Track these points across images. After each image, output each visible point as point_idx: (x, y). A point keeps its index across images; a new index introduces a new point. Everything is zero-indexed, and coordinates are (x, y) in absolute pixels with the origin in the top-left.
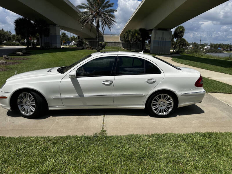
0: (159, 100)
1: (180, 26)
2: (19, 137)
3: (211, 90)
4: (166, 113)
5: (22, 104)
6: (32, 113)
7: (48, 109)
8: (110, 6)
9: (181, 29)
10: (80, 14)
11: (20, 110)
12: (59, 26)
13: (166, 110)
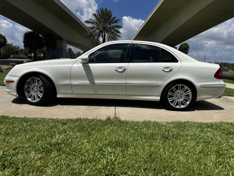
0: (176, 91)
1: (185, 43)
2: (25, 117)
3: (226, 94)
4: (184, 106)
5: (29, 90)
6: (39, 100)
7: (57, 96)
8: (116, 22)
9: (186, 46)
10: (87, 29)
11: (27, 97)
12: (66, 41)
13: (183, 102)
